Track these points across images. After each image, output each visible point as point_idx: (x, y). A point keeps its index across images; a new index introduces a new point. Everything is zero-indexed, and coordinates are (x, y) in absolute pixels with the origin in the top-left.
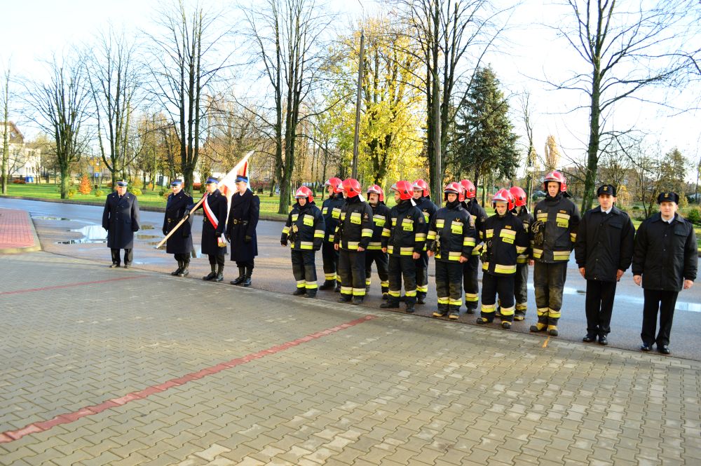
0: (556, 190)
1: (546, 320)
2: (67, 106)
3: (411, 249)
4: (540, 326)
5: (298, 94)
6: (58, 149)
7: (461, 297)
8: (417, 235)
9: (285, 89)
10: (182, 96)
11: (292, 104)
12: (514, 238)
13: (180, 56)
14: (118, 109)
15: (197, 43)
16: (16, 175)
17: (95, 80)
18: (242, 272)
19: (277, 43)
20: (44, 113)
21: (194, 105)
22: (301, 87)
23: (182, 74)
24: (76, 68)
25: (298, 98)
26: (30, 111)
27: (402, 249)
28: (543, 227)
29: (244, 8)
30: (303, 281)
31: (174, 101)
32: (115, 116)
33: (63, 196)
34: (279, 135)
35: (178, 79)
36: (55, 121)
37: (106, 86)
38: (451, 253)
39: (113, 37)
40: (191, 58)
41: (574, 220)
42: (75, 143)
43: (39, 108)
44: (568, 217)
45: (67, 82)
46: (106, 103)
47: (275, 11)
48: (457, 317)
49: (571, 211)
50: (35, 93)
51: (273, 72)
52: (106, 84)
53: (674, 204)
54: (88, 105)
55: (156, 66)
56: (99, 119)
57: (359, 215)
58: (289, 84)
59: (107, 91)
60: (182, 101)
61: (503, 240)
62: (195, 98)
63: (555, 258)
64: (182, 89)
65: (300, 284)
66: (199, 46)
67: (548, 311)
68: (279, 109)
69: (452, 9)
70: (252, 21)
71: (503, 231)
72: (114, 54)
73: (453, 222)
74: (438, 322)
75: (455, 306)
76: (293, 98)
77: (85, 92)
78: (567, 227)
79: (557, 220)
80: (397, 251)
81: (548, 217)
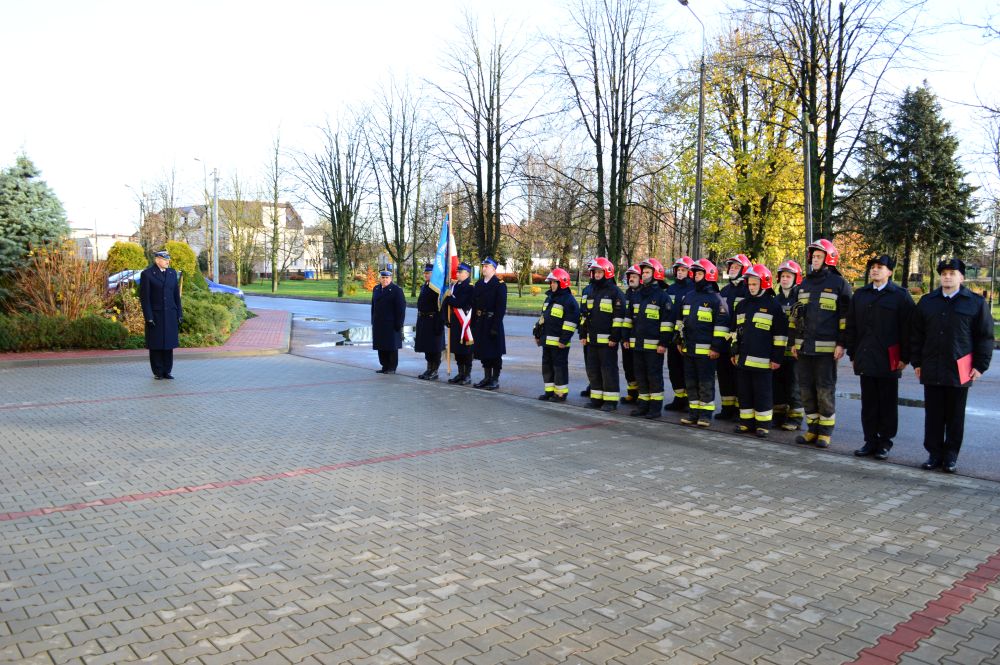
0: (820, 262)
1: (817, 429)
2: (344, 181)
3: (656, 342)
4: (808, 436)
5: (625, 147)
6: (335, 235)
7: (713, 400)
8: (663, 324)
9: (607, 142)
10: (478, 160)
11: (618, 161)
12: (770, 323)
13: (475, 109)
14: (403, 182)
15: (496, 89)
16: (292, 269)
17: (374, 147)
18: (488, 373)
19: (596, 81)
20: (317, 192)
21: (494, 171)
22: (630, 139)
23: (478, 132)
24: (354, 133)
25: (626, 153)
26: (302, 190)
27: (646, 341)
28: (803, 311)
29: (549, 40)
30: (552, 384)
31: (470, 168)
32: (400, 189)
33: (341, 293)
34: (601, 204)
35: (473, 140)
36: (331, 201)
37: (389, 155)
38: (697, 345)
39: (394, 90)
40: (488, 110)
41: (843, 300)
42: (354, 227)
43: (312, 185)
44: (835, 297)
45: (344, 150)
46: (388, 176)
47: (592, 40)
48: (707, 424)
49: (839, 289)
50: (307, 167)
51: (591, 120)
52: (388, 149)
53: (957, 272)
54: (367, 180)
55: (446, 124)
56: (380, 195)
57: (610, 301)
58: (614, 135)
59: (389, 160)
60: (479, 167)
61: (756, 326)
62: (495, 161)
63: (817, 350)
64: (478, 152)
65: (549, 387)
66: (498, 93)
67: (819, 418)
68: (600, 170)
69: (835, 13)
70: (561, 55)
71: (757, 314)
72: (397, 114)
73: (700, 308)
74: (688, 430)
75: (705, 411)
76: (618, 153)
77: (365, 162)
78: (834, 309)
79: (821, 301)
80: (640, 344)
81: (810, 298)
